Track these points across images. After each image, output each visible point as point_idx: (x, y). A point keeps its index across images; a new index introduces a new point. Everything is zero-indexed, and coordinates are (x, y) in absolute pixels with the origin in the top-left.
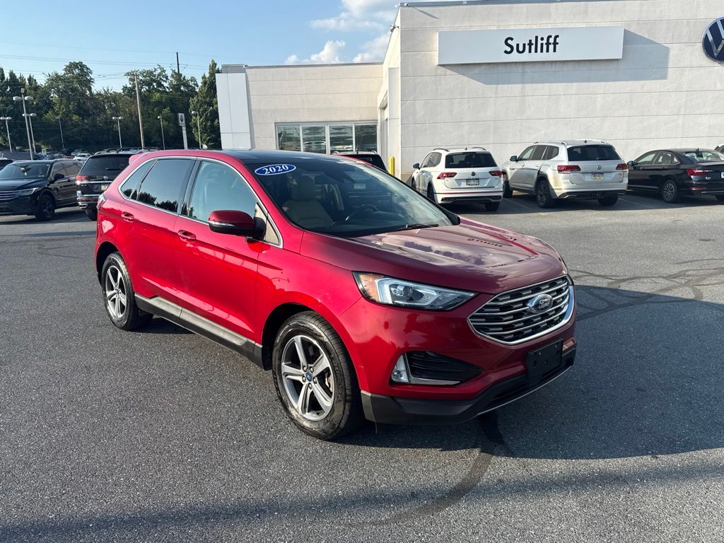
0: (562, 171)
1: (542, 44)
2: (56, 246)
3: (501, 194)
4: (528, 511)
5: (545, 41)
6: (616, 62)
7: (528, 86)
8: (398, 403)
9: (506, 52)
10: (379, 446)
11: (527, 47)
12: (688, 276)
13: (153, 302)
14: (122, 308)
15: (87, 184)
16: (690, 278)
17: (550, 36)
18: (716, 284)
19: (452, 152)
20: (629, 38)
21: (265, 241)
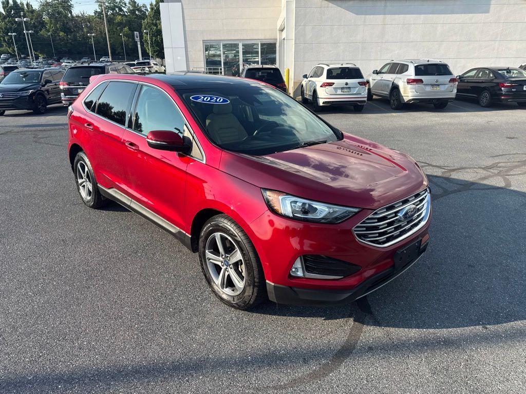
0: (409, 83)
2: (47, 136)
4: (392, 377)
7: (388, 17)
8: (294, 291)
10: (278, 315)
12: (500, 167)
13: (110, 191)
14: (90, 193)
15: (68, 88)
16: (501, 169)
18: (520, 174)
19: (332, 66)
21: (192, 156)
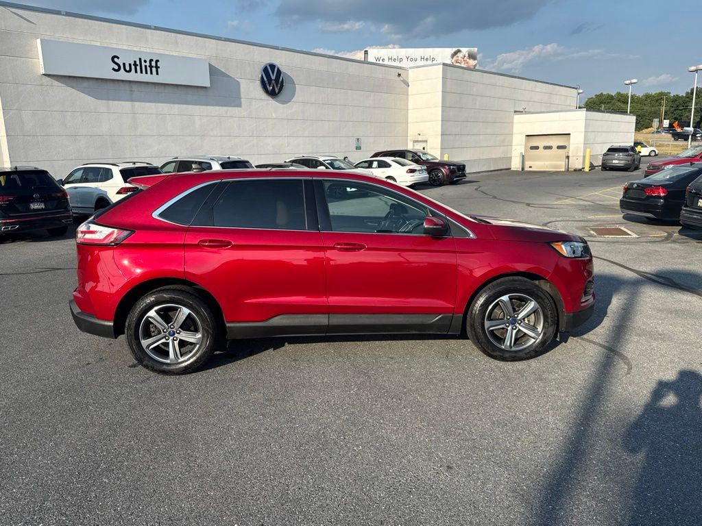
1: (146, 66)
5: (148, 64)
6: (204, 89)
9: (114, 69)
11: (133, 67)
19: (125, 166)
20: (213, 71)
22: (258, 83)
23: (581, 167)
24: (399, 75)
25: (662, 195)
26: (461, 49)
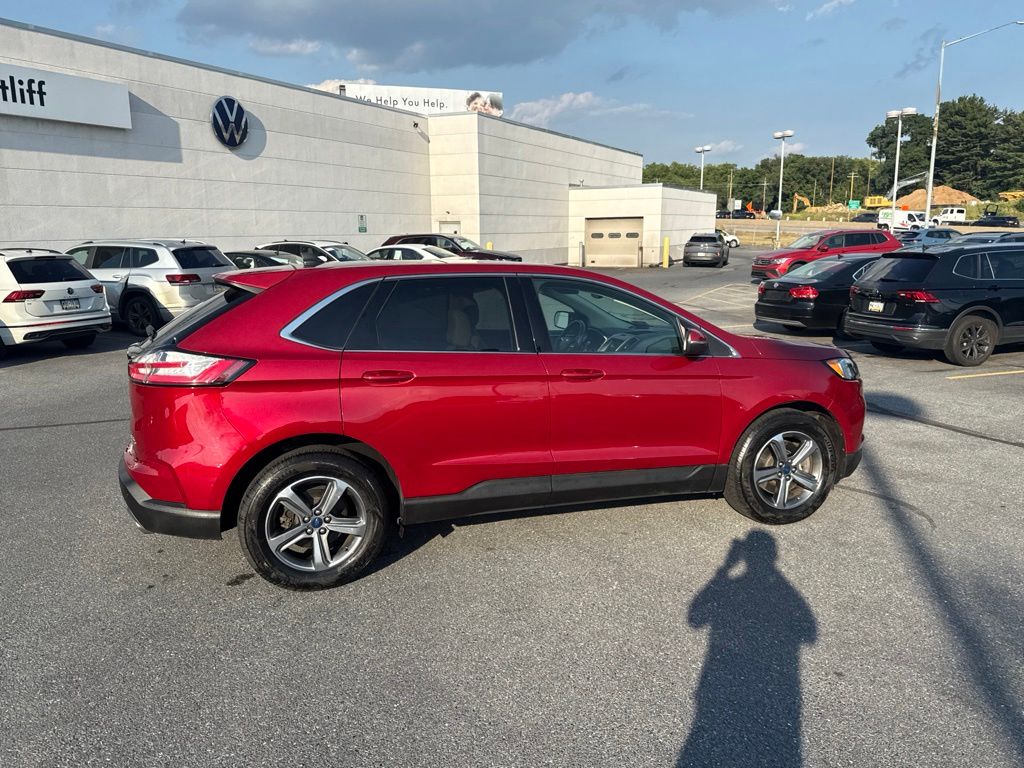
0: (174, 282)
1: (22, 91)
3: (109, 320)
5: (25, 87)
17: (31, 82)
19: (15, 255)
20: (135, 103)
22: (208, 127)
23: (658, 262)
24: (416, 125)
25: (812, 296)
26: (479, 92)
